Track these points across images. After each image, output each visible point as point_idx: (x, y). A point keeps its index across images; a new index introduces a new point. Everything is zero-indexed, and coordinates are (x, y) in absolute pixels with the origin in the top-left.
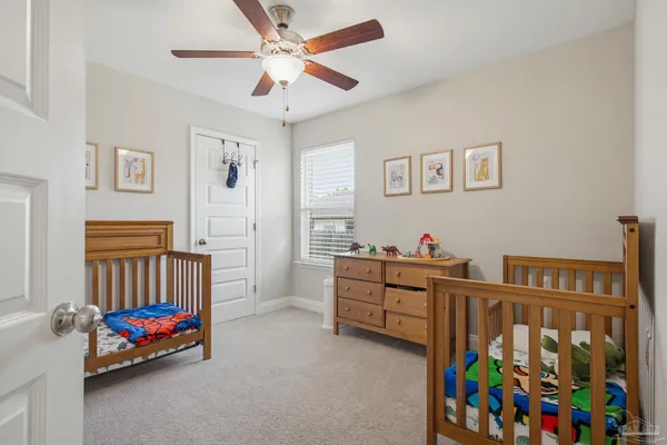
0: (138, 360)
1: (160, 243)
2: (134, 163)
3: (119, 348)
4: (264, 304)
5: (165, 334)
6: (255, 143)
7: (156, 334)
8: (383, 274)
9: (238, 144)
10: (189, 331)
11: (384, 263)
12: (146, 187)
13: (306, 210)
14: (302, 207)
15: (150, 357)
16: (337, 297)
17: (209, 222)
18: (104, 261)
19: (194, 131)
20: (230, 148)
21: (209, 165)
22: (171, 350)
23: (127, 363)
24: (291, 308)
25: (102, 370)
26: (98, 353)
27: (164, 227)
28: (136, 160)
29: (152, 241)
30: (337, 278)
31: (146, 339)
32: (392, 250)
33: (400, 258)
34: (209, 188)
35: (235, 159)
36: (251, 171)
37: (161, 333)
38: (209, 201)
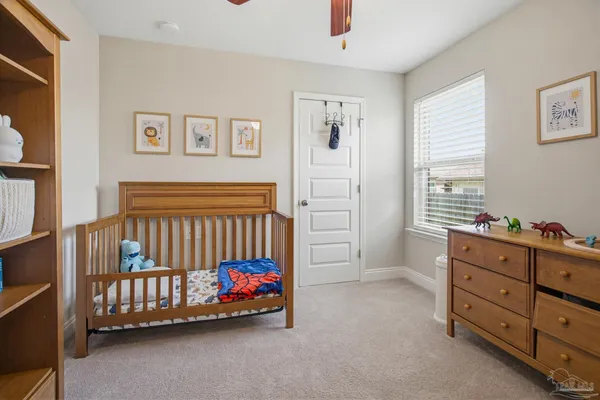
0: (222, 316)
1: (265, 202)
2: (245, 132)
3: (206, 301)
4: (370, 271)
5: (247, 295)
6: (360, 100)
7: (237, 294)
8: (532, 268)
9: (341, 104)
10: (271, 295)
11: (533, 252)
12: (254, 152)
13: (420, 169)
14: (416, 166)
15: (233, 315)
16: (452, 286)
17: (312, 183)
18: (221, 217)
19: (297, 96)
20: (333, 108)
21: (312, 128)
22: (253, 312)
23: (213, 317)
24: (403, 281)
25: (191, 319)
26: (188, 302)
27: (269, 188)
28: (246, 129)
29: (259, 201)
30: (452, 260)
31: (229, 297)
32: (553, 230)
33: (570, 245)
34: (312, 151)
35: (338, 119)
36: (355, 129)
37: (243, 293)
38: (312, 163)
